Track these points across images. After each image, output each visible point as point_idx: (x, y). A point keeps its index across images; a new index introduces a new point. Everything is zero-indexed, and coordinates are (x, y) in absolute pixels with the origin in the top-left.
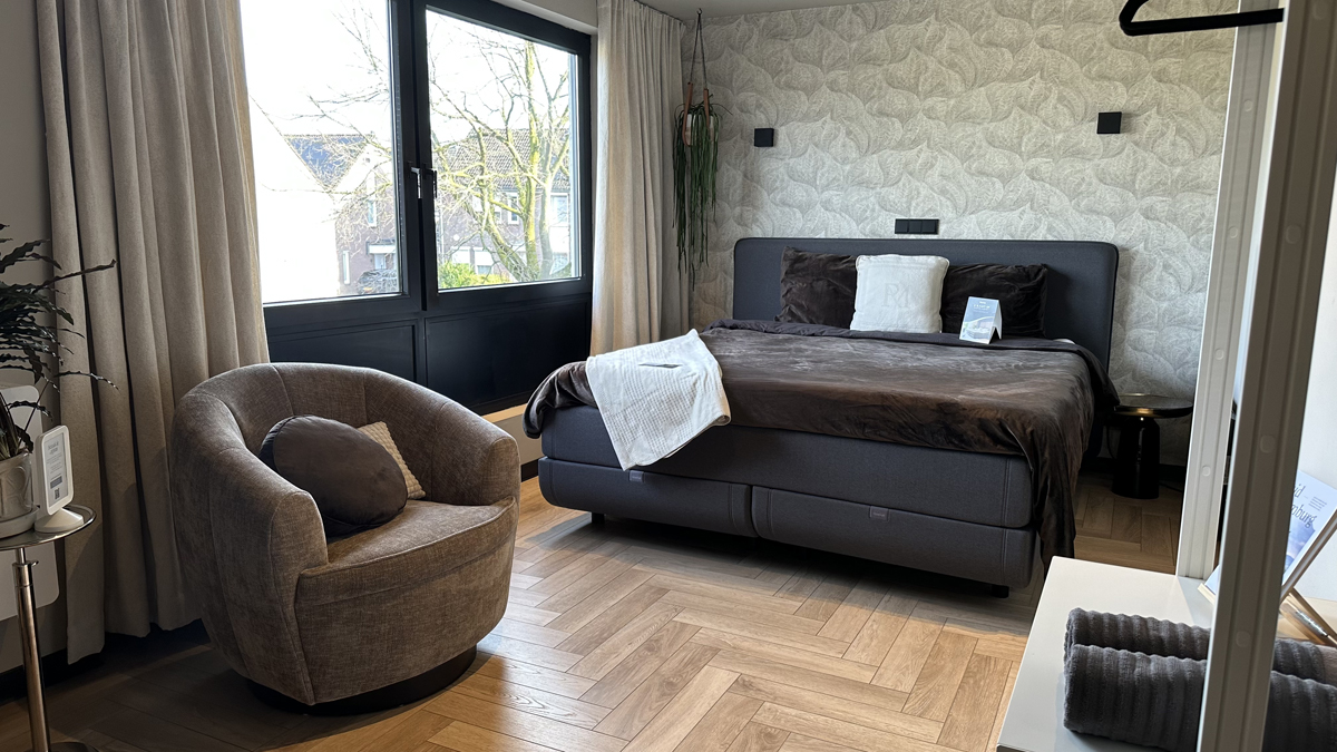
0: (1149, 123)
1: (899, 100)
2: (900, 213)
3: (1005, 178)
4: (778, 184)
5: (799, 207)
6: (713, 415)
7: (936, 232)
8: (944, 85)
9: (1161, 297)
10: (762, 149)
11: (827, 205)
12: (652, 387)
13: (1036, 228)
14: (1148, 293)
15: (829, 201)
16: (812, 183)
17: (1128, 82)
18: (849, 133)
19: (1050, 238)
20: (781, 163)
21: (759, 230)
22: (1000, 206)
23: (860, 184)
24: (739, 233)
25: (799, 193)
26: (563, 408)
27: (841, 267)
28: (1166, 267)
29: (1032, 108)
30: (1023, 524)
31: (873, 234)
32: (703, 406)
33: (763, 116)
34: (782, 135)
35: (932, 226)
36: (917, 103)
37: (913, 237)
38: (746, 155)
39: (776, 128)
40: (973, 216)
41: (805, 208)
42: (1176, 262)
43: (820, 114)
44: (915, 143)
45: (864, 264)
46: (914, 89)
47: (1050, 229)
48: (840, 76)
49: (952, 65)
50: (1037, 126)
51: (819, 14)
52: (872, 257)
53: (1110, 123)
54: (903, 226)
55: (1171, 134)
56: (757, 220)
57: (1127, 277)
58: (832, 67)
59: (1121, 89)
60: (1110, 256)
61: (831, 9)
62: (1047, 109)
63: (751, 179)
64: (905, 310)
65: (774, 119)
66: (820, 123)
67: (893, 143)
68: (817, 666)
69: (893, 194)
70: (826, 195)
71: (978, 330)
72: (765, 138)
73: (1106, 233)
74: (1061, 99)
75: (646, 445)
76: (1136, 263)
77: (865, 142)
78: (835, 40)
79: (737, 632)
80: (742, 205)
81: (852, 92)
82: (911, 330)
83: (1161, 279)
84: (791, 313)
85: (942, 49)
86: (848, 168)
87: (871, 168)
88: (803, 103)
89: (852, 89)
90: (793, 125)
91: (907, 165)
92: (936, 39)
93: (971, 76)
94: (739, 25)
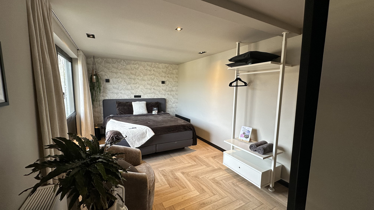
0: (167, 83)
1: (133, 77)
2: (135, 94)
3: (150, 89)
4: (111, 89)
5: (116, 93)
8: (140, 75)
9: (170, 105)
10: (107, 83)
13: (155, 97)
16: (118, 89)
17: (165, 77)
18: (124, 81)
20: (111, 86)
21: (107, 98)
22: (149, 93)
23: (127, 90)
24: (102, 98)
25: (116, 91)
27: (129, 104)
28: (170, 101)
31: (131, 98)
33: (106, 77)
34: (111, 80)
35: (140, 96)
36: (136, 77)
37: (138, 98)
38: (103, 84)
39: (110, 79)
40: (146, 95)
42: (171, 100)
43: (118, 77)
44: (136, 83)
45: (133, 103)
46: (135, 75)
47: (157, 96)
48: (121, 71)
50: (154, 82)
51: (117, 60)
53: (163, 82)
54: (135, 96)
55: (170, 84)
56: (107, 96)
57: (167, 103)
60: (165, 100)
61: (119, 60)
62: (155, 80)
63: (105, 88)
65: (109, 77)
66: (119, 79)
67: (132, 83)
69: (133, 91)
70: (121, 91)
72: (108, 81)
73: (163, 97)
74: (157, 79)
76: (167, 101)
77: (128, 83)
78: (120, 65)
80: (103, 93)
83: (170, 103)
84: (120, 113)
86: (125, 87)
87: (129, 87)
88: (115, 75)
89: (124, 74)
90: (113, 79)
91: (135, 87)
92: (138, 68)
93: (144, 74)
94: (99, 59)
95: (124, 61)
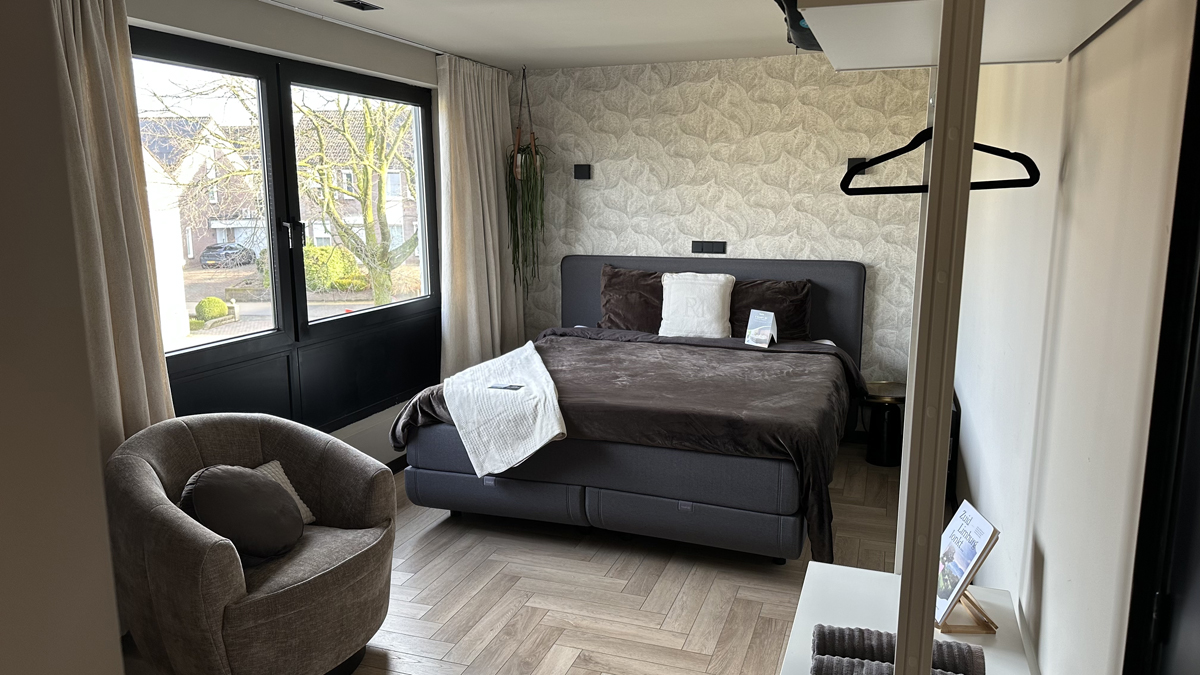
0: (887, 167)
1: (691, 144)
2: (696, 236)
3: (777, 209)
4: (596, 210)
5: (614, 230)
6: (553, 432)
7: (724, 252)
8: (726, 133)
10: (581, 181)
11: (636, 229)
12: (501, 409)
13: (802, 250)
14: (890, 301)
15: (638, 225)
16: (624, 210)
17: (870, 133)
18: (652, 170)
19: (813, 258)
20: (597, 193)
21: (581, 248)
22: (773, 232)
23: (662, 211)
24: (562, 250)
25: (613, 218)
26: (425, 425)
27: (650, 282)
29: (796, 153)
30: (795, 511)
31: (675, 252)
32: (544, 425)
33: (580, 154)
34: (597, 170)
35: (721, 247)
36: (705, 147)
37: (706, 256)
38: (568, 186)
39: (592, 163)
40: (752, 239)
41: (619, 231)
42: (910, 276)
43: (628, 154)
44: (705, 179)
45: (669, 281)
46: (702, 135)
48: (643, 122)
49: (732, 117)
50: (800, 168)
51: (623, 70)
52: (674, 275)
54: (699, 246)
55: (904, 175)
56: (579, 240)
57: (873, 288)
58: (636, 115)
59: (865, 139)
60: (860, 273)
61: (634, 67)
62: (809, 154)
63: (573, 206)
64: (702, 319)
65: (591, 157)
66: (628, 161)
67: (688, 179)
68: (641, 637)
69: (689, 221)
70: (635, 220)
71: (759, 337)
72: (584, 172)
73: (856, 254)
74: (819, 146)
75: (497, 457)
76: (879, 278)
77: (665, 178)
78: (638, 93)
79: (576, 612)
80: (566, 227)
81: (653, 136)
82: (708, 335)
83: (899, 290)
84: (610, 320)
85: (725, 104)
86: (652, 198)
87: (670, 198)
88: (614, 145)
89: (653, 134)
90: (606, 162)
91: (699, 197)
92: (721, 95)
93: (747, 126)
95: (653, 68)
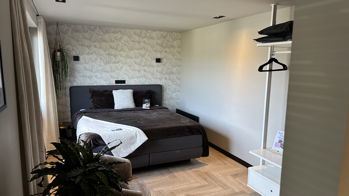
0: (164, 61)
1: (113, 52)
2: (116, 79)
3: (139, 71)
4: (81, 71)
5: (88, 77)
7: (125, 83)
8: (124, 49)
9: (169, 94)
10: (75, 61)
11: (96, 77)
13: (146, 82)
16: (91, 71)
17: (160, 52)
18: (101, 59)
19: (149, 84)
20: (81, 65)
21: (76, 84)
22: (138, 77)
23: (105, 71)
24: (69, 85)
25: (88, 73)
28: (169, 88)
29: (143, 56)
31: (110, 84)
33: (75, 52)
34: (81, 58)
36: (117, 53)
37: (119, 84)
39: (79, 56)
40: (133, 79)
41: (90, 78)
43: (92, 53)
44: (118, 62)
45: (114, 92)
46: (117, 49)
47: (148, 82)
48: (98, 44)
49: (125, 45)
50: (144, 60)
52: (116, 91)
53: (158, 60)
54: (117, 82)
55: (168, 63)
56: (75, 81)
57: (163, 92)
58: (95, 42)
59: (159, 54)
60: (160, 87)
61: (93, 27)
62: (146, 57)
63: (73, 70)
65: (78, 53)
66: (92, 56)
67: (113, 62)
69: (113, 74)
70: (96, 74)
72: (76, 58)
73: (159, 82)
74: (148, 55)
77: (105, 61)
78: (95, 35)
80: (70, 77)
81: (101, 48)
85: (123, 41)
86: (101, 67)
87: (107, 67)
88: (87, 50)
90: (84, 56)
91: (116, 67)
92: (121, 38)
93: (130, 48)
94: (65, 26)
95: (100, 28)
